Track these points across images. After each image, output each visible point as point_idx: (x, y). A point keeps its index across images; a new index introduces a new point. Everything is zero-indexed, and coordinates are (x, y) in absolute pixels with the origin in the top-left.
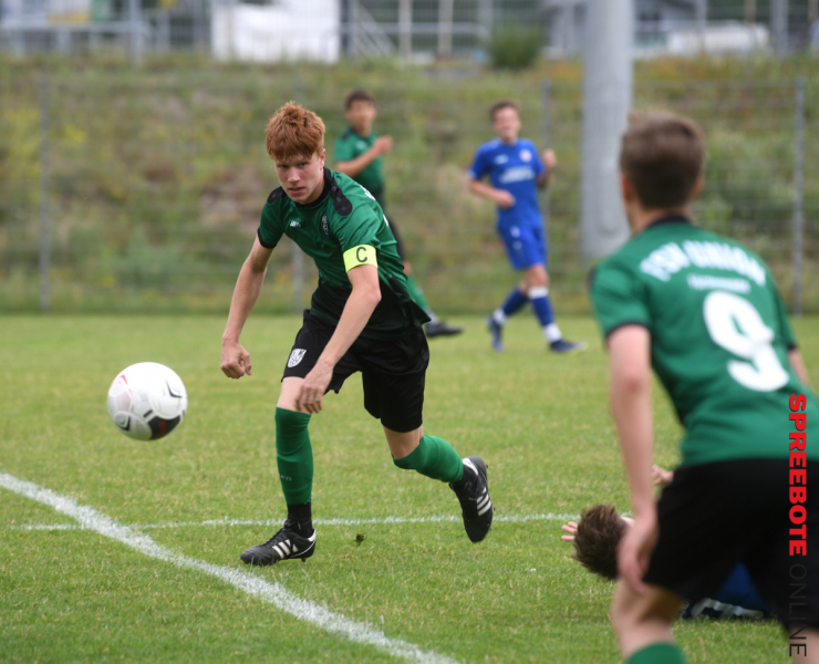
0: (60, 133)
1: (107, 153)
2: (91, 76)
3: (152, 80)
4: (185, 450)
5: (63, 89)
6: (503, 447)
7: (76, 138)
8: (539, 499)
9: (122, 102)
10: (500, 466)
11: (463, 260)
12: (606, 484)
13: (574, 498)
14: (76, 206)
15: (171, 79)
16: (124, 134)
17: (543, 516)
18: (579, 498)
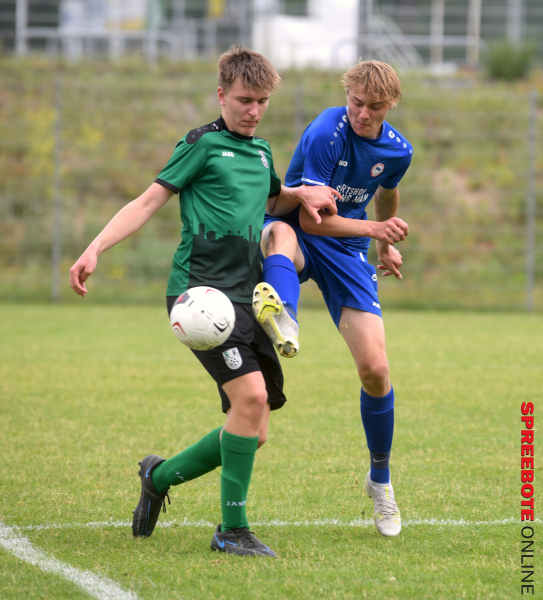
0: (78, 133)
1: (122, 151)
2: (109, 79)
3: (169, 85)
4: (103, 447)
5: (83, 92)
6: (417, 447)
7: (93, 138)
8: (428, 503)
9: (138, 105)
10: (403, 468)
11: (456, 258)
12: (499, 488)
13: (464, 502)
14: (91, 200)
15: (185, 84)
16: (138, 136)
17: (426, 521)
18: (469, 503)
